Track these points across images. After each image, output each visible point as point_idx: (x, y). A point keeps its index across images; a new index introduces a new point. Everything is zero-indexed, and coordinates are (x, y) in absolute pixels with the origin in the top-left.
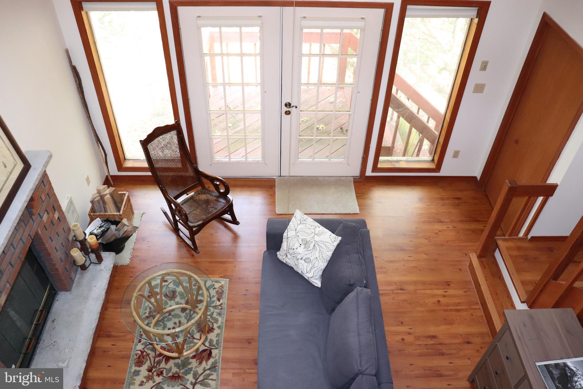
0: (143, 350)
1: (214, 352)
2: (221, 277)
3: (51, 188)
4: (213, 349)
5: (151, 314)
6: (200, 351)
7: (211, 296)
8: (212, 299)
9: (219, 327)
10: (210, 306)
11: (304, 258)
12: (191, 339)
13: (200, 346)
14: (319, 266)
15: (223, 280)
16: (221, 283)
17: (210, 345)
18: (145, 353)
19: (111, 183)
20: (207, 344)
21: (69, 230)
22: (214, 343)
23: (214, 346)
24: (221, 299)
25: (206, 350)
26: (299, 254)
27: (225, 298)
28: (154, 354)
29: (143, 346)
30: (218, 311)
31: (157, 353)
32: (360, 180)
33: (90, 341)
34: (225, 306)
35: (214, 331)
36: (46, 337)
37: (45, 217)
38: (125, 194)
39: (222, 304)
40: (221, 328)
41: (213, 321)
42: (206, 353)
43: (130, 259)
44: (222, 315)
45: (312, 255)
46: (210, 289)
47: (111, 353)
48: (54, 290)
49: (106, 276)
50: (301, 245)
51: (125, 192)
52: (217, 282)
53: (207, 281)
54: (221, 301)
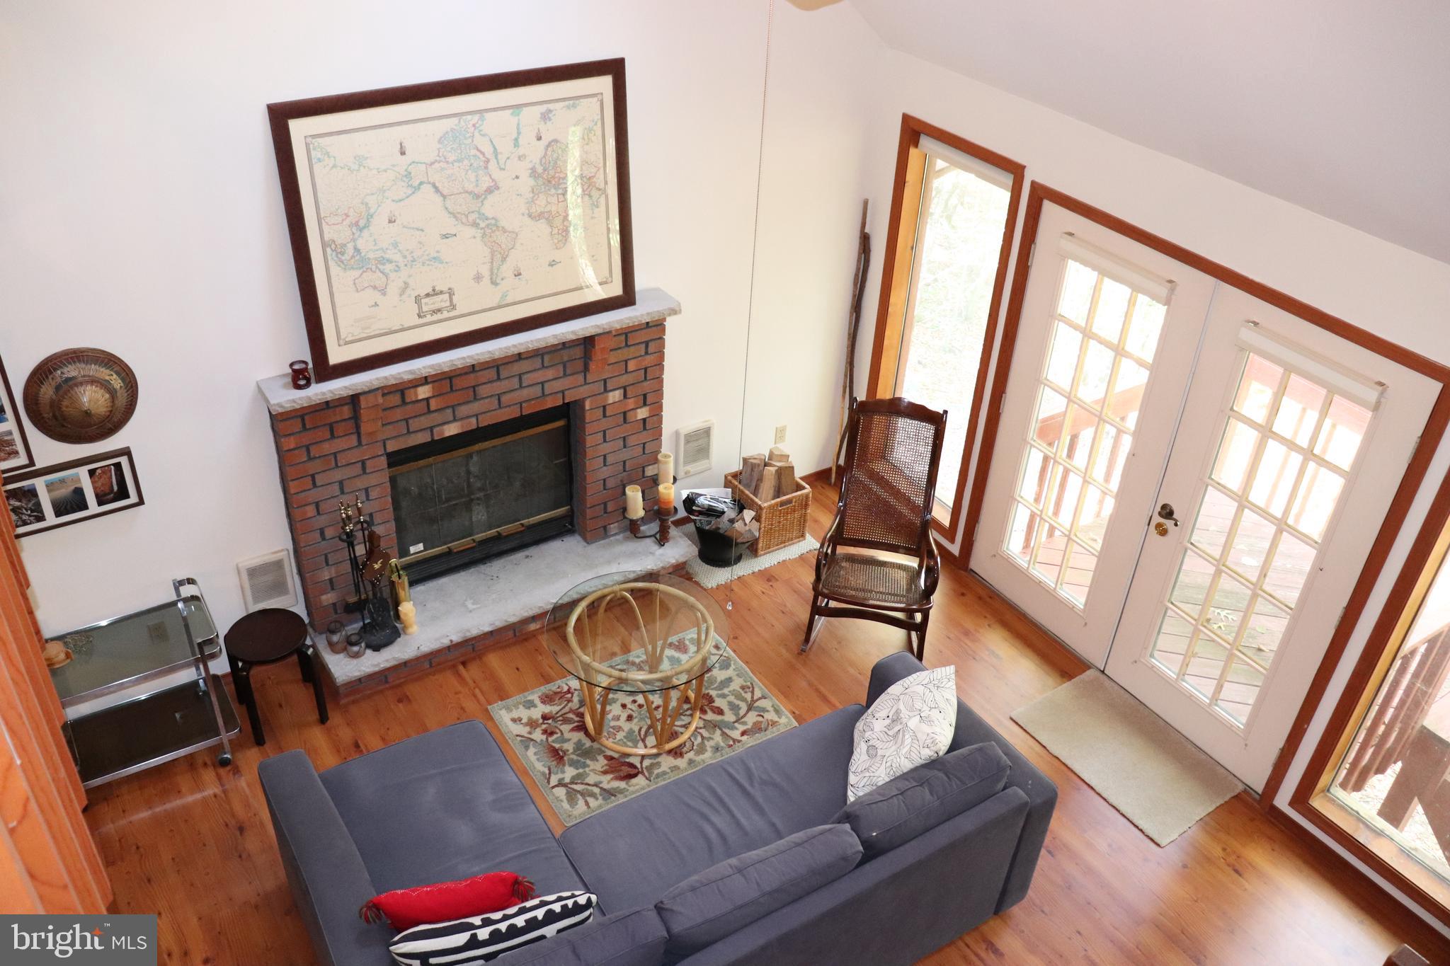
0: (572, 690)
1: (640, 781)
2: (794, 713)
4: (644, 775)
5: (642, 664)
6: (627, 760)
7: (743, 720)
8: (736, 724)
9: (691, 762)
10: (721, 729)
11: (870, 743)
12: (638, 738)
13: (636, 755)
15: (787, 717)
16: (780, 718)
17: (647, 768)
18: (569, 695)
19: (831, 478)
20: (647, 763)
22: (656, 772)
23: (651, 773)
24: (748, 735)
25: (635, 767)
26: (872, 730)
27: (755, 740)
28: (578, 706)
29: (578, 687)
30: (722, 744)
31: (581, 710)
32: (1255, 804)
33: (527, 611)
34: (739, 749)
35: (679, 759)
36: (496, 566)
37: (615, 396)
38: (804, 488)
39: (739, 741)
40: (692, 765)
41: (695, 748)
42: (630, 769)
43: (718, 585)
44: (719, 754)
45: (885, 747)
46: (756, 711)
47: (540, 658)
48: (572, 524)
49: (648, 565)
50: (888, 717)
51: (807, 486)
52: (777, 711)
53: (765, 698)
54: (745, 737)
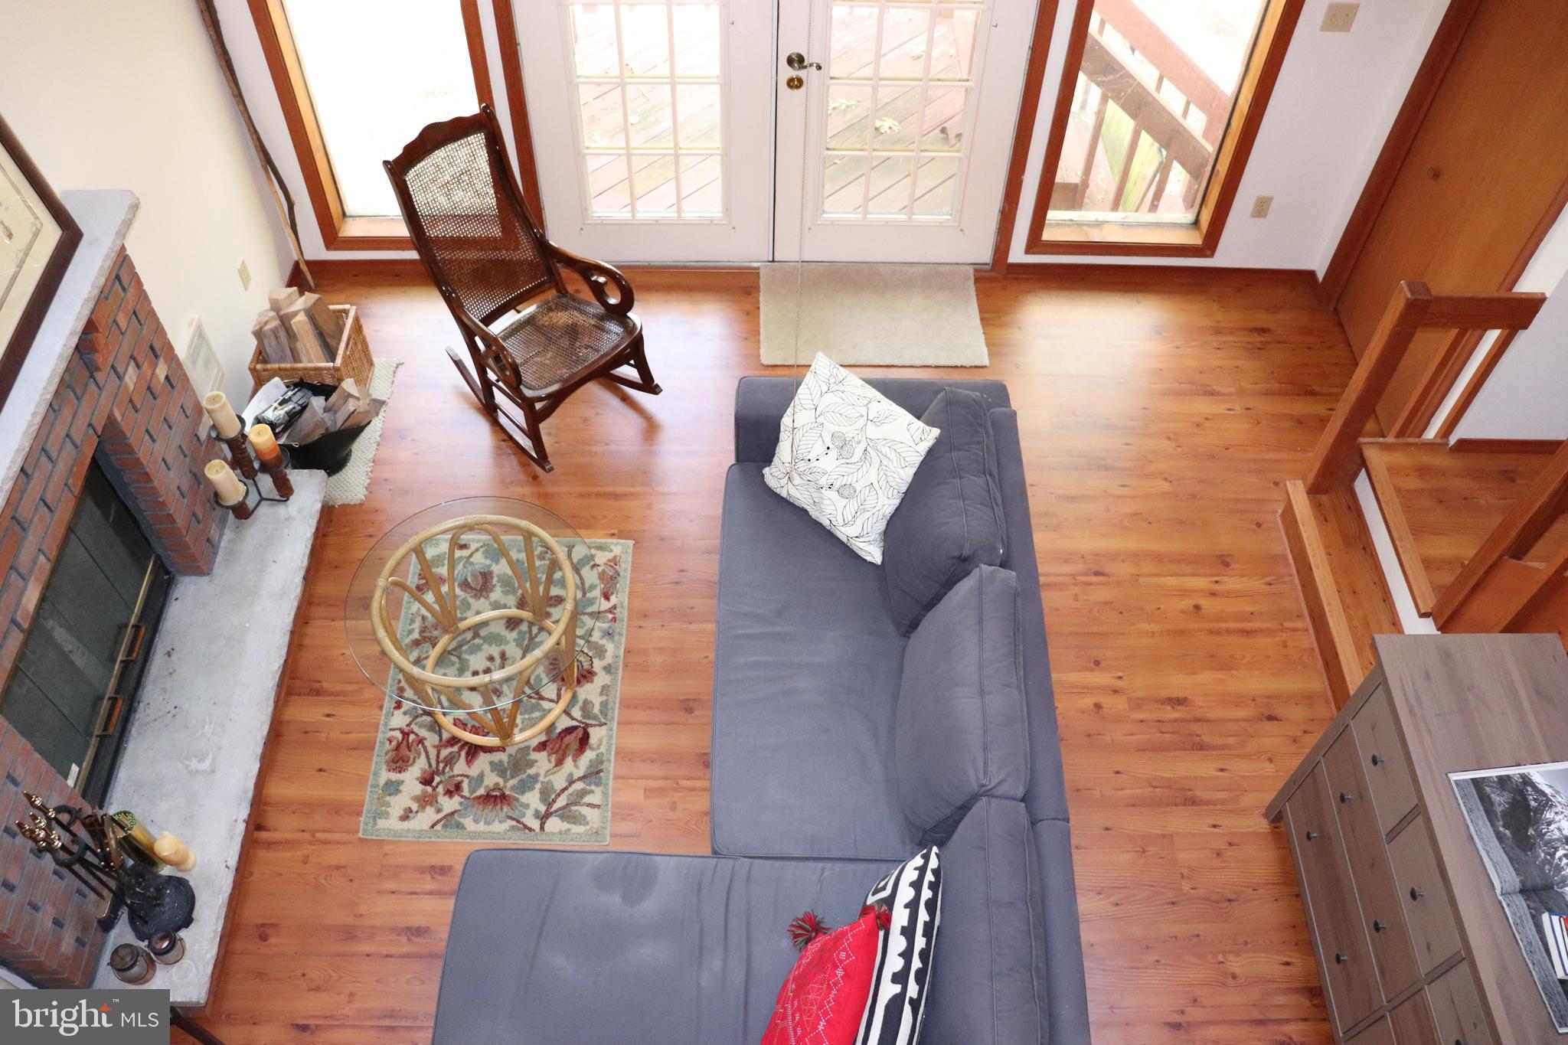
0: (406, 729)
1: (596, 734)
2: (613, 535)
3: (142, 296)
4: (592, 726)
5: (427, 634)
6: (559, 730)
7: (587, 586)
8: (588, 595)
9: (608, 669)
10: (585, 614)
11: (836, 486)
12: (533, 701)
13: (558, 717)
14: (879, 506)
15: (617, 544)
16: (611, 551)
17: (584, 717)
18: (412, 737)
19: (308, 281)
20: (576, 712)
21: (199, 410)
22: (596, 710)
23: (595, 718)
24: (612, 593)
25: (575, 728)
26: (825, 473)
27: (624, 592)
28: (437, 738)
29: (407, 719)
30: (605, 626)
31: (445, 736)
32: (992, 274)
33: (268, 705)
34: (623, 613)
35: (596, 679)
36: (151, 694)
37: (131, 376)
38: (346, 312)
39: (615, 607)
40: (613, 670)
41: (590, 654)
42: (573, 736)
43: (366, 488)
44: (616, 637)
45: (860, 477)
46: (584, 566)
47: (323, 736)
48: (167, 572)
49: (304, 534)
50: (828, 448)
51: (347, 306)
52: (600, 548)
53: (573, 546)
54: (614, 600)
